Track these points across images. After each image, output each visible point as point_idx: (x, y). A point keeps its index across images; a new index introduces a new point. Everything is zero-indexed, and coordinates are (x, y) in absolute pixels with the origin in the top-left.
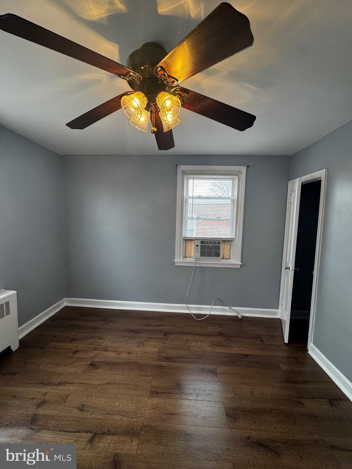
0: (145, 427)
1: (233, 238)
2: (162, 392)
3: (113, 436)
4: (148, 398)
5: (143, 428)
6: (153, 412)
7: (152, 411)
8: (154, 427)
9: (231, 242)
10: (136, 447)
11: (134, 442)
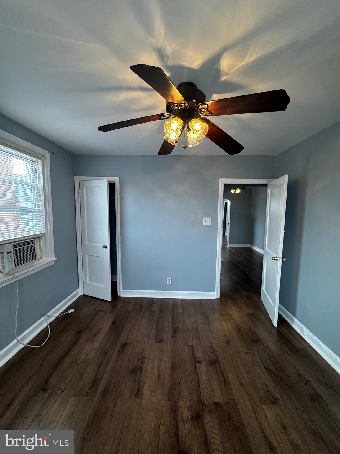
0: (169, 398)
1: (45, 233)
2: (138, 386)
3: (179, 428)
4: (143, 399)
5: (171, 399)
6: (157, 392)
7: (156, 394)
8: (169, 390)
9: (40, 238)
10: (184, 402)
11: (182, 405)
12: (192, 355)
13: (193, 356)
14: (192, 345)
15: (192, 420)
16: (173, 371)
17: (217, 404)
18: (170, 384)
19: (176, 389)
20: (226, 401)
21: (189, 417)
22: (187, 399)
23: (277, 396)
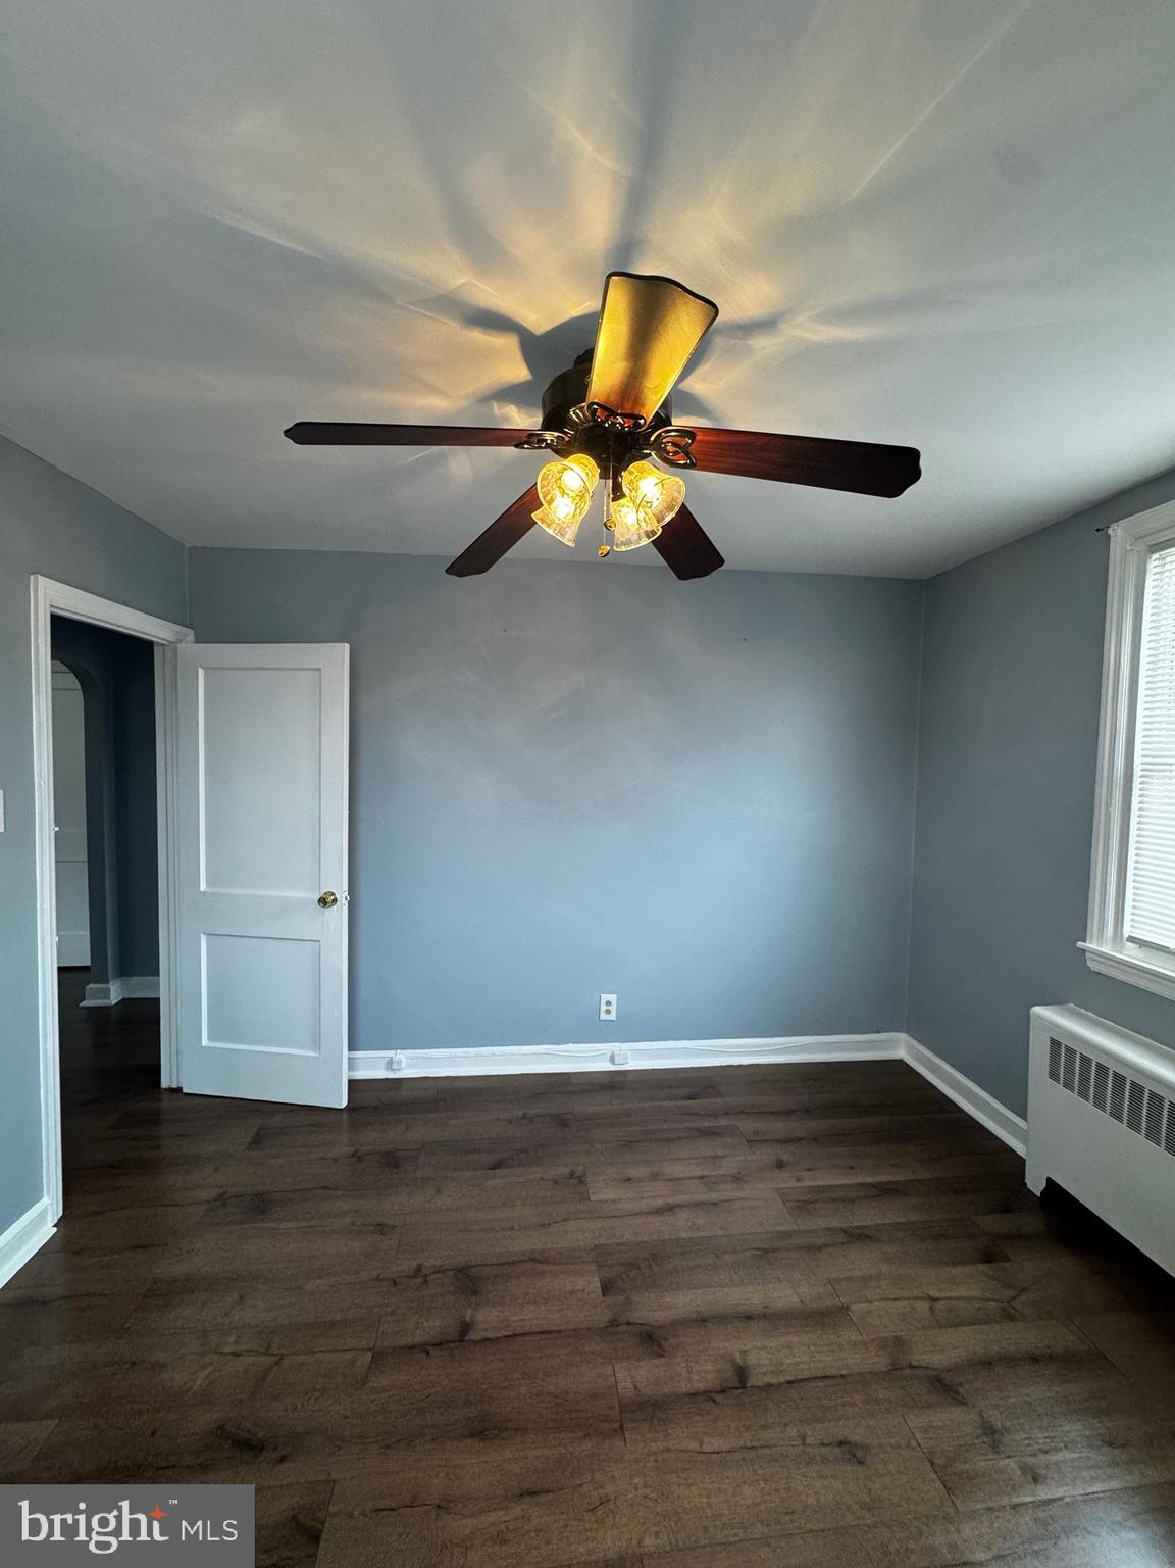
0: (615, 1431)
3: (693, 1391)
4: (639, 1549)
5: (616, 1426)
6: (602, 1487)
7: (607, 1489)
8: (587, 1436)
10: (620, 1376)
11: (629, 1385)
12: (428, 1352)
13: (434, 1351)
14: (370, 1354)
15: (661, 1356)
16: (506, 1429)
17: (606, 1289)
18: (563, 1435)
19: (580, 1411)
20: (593, 1267)
21: (656, 1361)
22: (609, 1370)
23: (565, 1170)
